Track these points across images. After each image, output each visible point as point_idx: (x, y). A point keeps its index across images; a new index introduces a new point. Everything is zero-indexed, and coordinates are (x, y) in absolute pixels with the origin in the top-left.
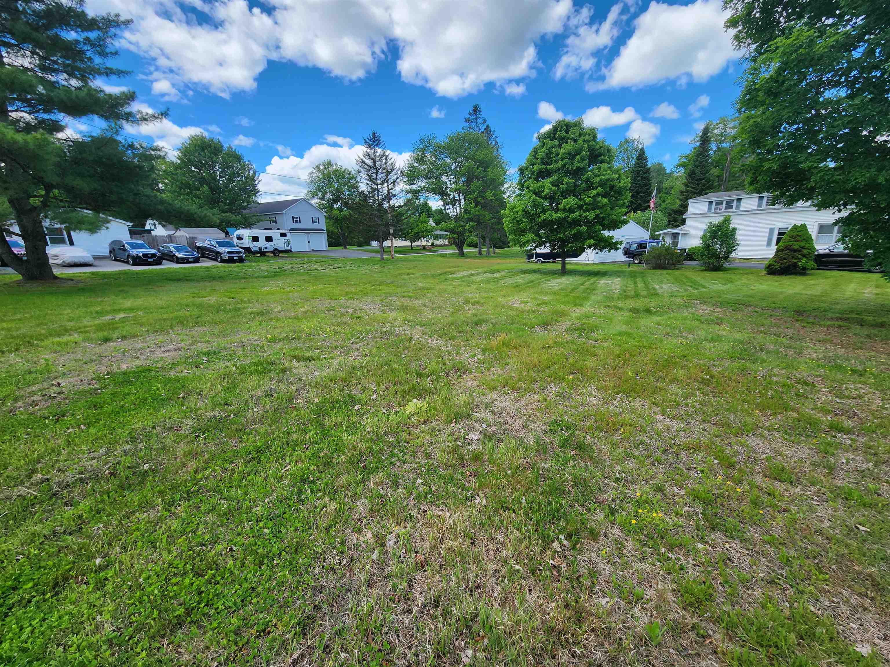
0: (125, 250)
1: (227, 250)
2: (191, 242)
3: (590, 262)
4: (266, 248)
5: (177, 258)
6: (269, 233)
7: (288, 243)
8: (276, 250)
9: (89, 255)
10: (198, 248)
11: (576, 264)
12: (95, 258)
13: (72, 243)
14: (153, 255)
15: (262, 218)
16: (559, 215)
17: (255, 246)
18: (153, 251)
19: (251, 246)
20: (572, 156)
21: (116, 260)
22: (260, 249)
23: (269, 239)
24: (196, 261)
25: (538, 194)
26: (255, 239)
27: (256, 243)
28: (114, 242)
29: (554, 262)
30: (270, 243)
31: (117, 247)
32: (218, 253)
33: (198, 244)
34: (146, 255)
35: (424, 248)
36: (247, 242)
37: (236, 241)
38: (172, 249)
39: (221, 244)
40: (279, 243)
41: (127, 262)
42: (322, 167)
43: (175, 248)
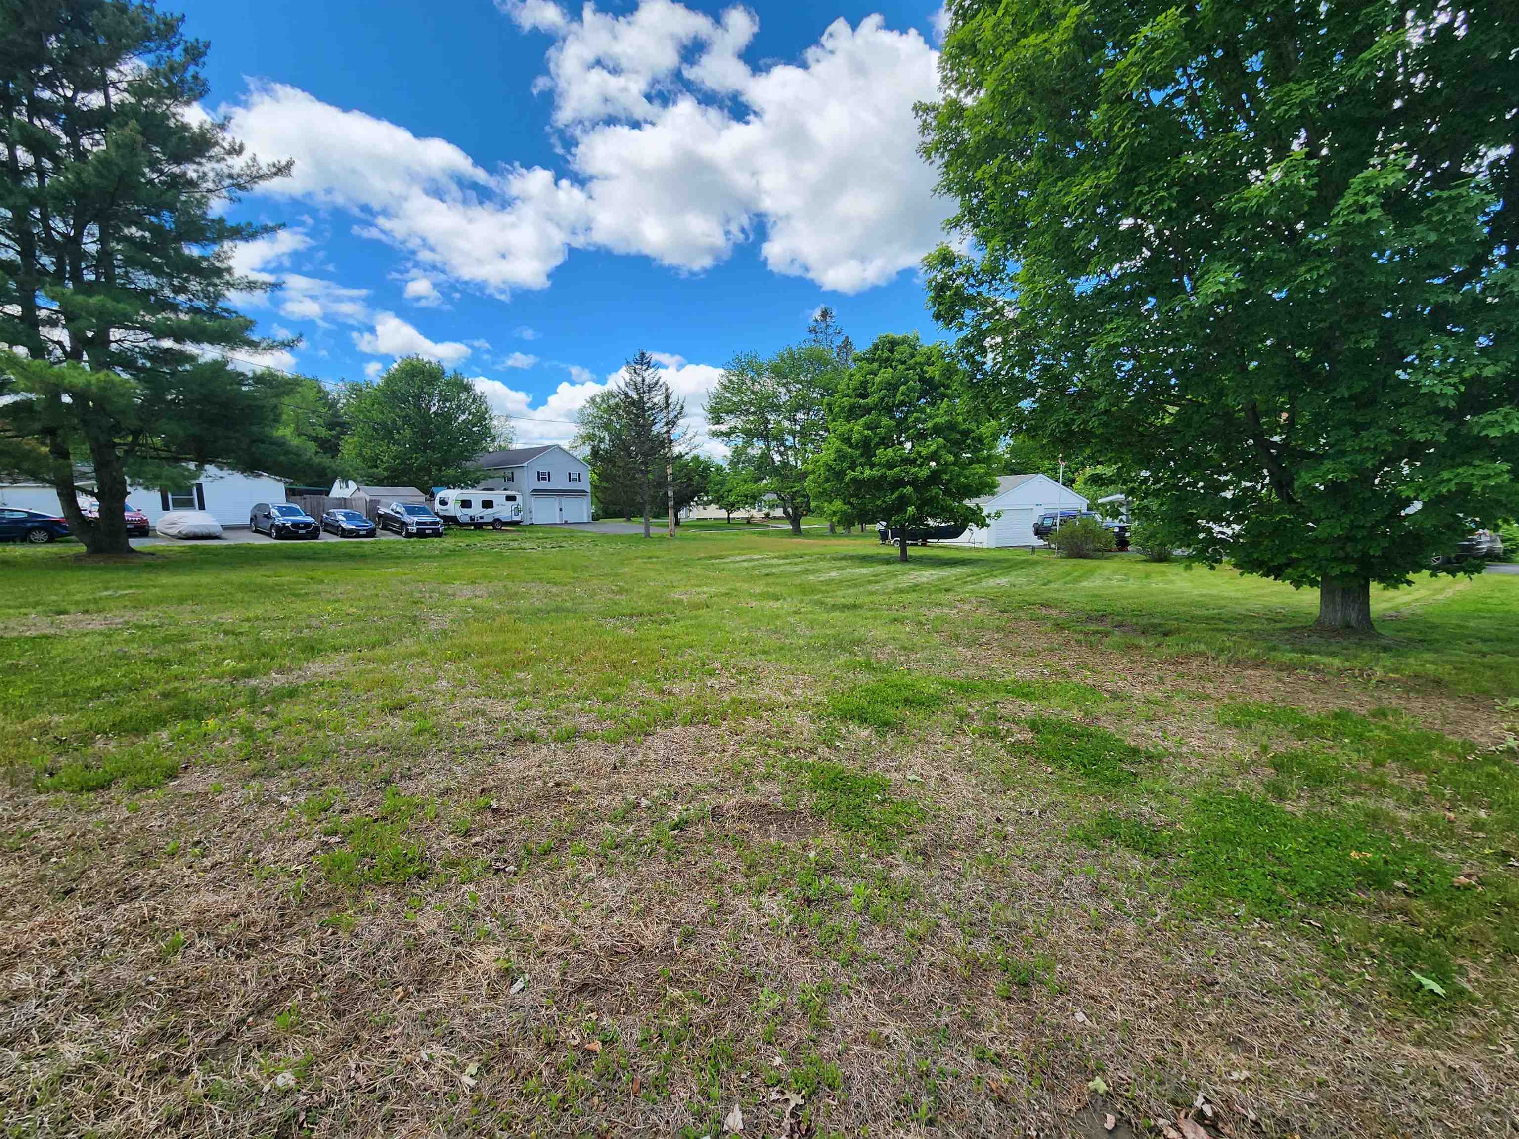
0: (268, 516)
1: (416, 519)
2: (372, 507)
3: (976, 546)
4: (482, 518)
5: (343, 529)
6: (487, 496)
7: (518, 510)
8: (497, 520)
9: (217, 523)
10: (380, 516)
11: (957, 548)
12: (226, 528)
13: (202, 507)
14: (307, 525)
15: (491, 473)
16: (876, 472)
17: (463, 515)
18: (310, 519)
19: (458, 515)
20: (892, 387)
21: (256, 531)
22: (472, 519)
23: (487, 504)
24: (371, 534)
25: (847, 440)
26: (466, 504)
27: (465, 510)
28: (259, 507)
29: (923, 545)
30: (489, 511)
31: (260, 514)
32: (404, 523)
33: (382, 510)
34: (295, 525)
35: (749, 521)
36: (454, 509)
37: (437, 506)
38: (340, 517)
39: (411, 511)
40: (503, 510)
41: (269, 535)
42: (598, 400)
43: (346, 515)
